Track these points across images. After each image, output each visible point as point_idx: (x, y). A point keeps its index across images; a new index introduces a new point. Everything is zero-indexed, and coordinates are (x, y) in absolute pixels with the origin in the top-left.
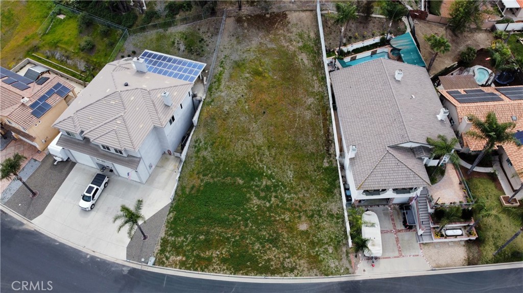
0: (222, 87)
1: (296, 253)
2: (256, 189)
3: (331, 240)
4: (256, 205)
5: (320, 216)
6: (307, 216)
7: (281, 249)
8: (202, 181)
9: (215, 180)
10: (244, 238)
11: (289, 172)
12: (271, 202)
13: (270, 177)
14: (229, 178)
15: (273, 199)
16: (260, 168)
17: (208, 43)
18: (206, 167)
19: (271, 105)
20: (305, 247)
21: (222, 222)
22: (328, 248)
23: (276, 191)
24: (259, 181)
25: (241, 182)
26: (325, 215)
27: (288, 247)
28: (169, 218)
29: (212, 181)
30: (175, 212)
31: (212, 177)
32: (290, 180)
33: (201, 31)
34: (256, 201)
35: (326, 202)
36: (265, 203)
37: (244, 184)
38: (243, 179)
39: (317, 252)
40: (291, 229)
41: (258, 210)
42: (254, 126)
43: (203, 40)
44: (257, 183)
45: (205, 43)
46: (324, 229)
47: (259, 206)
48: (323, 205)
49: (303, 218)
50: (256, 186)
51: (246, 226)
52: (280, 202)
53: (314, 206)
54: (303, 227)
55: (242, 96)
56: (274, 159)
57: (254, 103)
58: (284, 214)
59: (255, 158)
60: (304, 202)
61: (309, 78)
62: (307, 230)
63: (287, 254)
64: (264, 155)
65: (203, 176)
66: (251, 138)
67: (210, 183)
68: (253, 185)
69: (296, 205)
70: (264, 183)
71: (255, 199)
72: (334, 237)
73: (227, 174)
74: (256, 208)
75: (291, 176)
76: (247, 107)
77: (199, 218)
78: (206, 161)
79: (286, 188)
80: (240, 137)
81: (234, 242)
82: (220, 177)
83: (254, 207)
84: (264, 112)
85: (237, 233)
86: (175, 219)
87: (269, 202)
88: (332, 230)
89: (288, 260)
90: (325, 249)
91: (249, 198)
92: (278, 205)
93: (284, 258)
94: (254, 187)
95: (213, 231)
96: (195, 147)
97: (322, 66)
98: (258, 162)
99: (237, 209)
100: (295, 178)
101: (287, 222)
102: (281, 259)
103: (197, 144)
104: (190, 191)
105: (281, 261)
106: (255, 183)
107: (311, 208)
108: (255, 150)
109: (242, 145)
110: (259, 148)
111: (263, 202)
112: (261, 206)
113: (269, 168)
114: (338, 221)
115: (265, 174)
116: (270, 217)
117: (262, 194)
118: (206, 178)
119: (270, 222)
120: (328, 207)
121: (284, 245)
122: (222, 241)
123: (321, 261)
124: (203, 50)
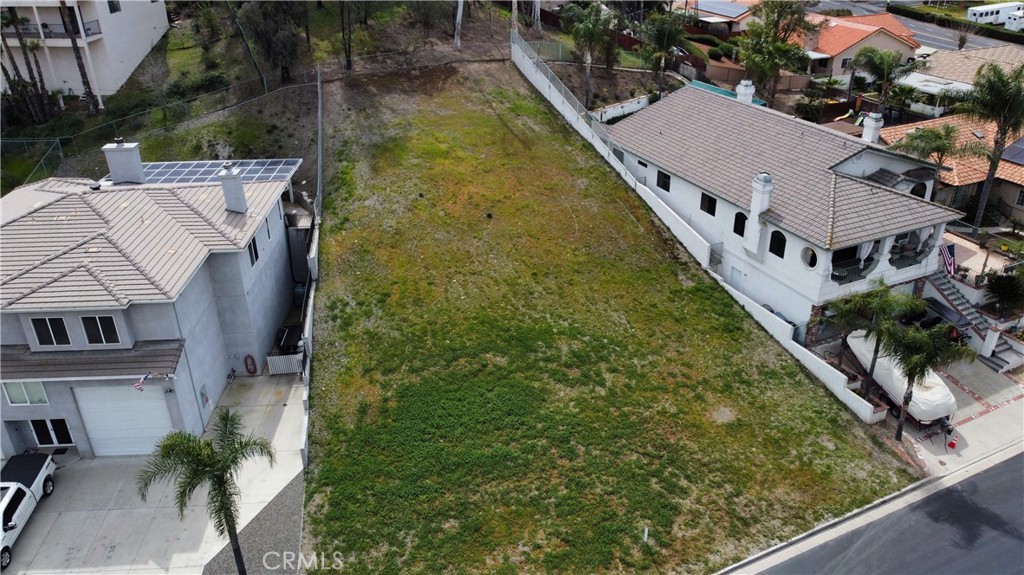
0: (359, 191)
1: (750, 477)
2: (550, 366)
3: (814, 423)
4: (571, 400)
5: (748, 384)
6: (715, 390)
7: (703, 481)
8: (385, 386)
9: (425, 373)
10: (581, 486)
11: (615, 315)
12: (608, 384)
13: (573, 334)
14: (462, 361)
15: (607, 376)
16: (535, 321)
17: (290, 130)
18: (385, 353)
19: (499, 201)
20: (762, 456)
21: (496, 466)
22: (819, 440)
23: (605, 359)
24: (549, 347)
25: (502, 361)
26: (756, 377)
27: (718, 470)
28: (312, 508)
29: (415, 379)
30: (329, 489)
31: (413, 371)
32: (626, 330)
33: (267, 113)
34: (563, 392)
35: (740, 352)
36: (593, 391)
37: (511, 363)
38: (504, 353)
39: (800, 457)
40: (697, 430)
41: (582, 411)
42: (476, 244)
43: (275, 127)
44: (545, 353)
45: (283, 134)
46: (777, 405)
47: (579, 401)
48: (736, 359)
49: (710, 396)
50: (547, 360)
51: (572, 455)
52: (630, 378)
53: (718, 366)
54: (724, 415)
55: (421, 195)
56: (561, 296)
57: (455, 203)
58: (654, 400)
59: (512, 305)
60: (689, 366)
61: (557, 150)
62: (739, 420)
63: (727, 486)
64: (532, 293)
65: (384, 373)
66: (481, 269)
67: (412, 385)
68: (536, 361)
69: (671, 375)
70: (565, 349)
71: (560, 390)
72: (813, 415)
73: (455, 354)
74: (575, 407)
75: (624, 321)
76: (442, 213)
77: (417, 477)
78: (380, 338)
79: (625, 348)
80: (452, 270)
81: (557, 505)
82: (435, 365)
83: (567, 406)
84: (490, 216)
85: (554, 481)
86: (334, 504)
87: (602, 385)
88: (797, 401)
89: (741, 500)
90: (810, 445)
91: (543, 390)
92: (627, 386)
93: (726, 499)
94: (541, 364)
95: (476, 498)
96: (334, 318)
97: (571, 130)
98: (523, 310)
99: (523, 424)
100: (636, 322)
101: (674, 415)
102: (721, 502)
103: (337, 311)
104: (360, 421)
105: (724, 507)
106: (541, 355)
107: (712, 373)
108: (505, 288)
109: (464, 286)
110: (512, 284)
111: (585, 389)
112: (585, 400)
113: (560, 317)
114: (797, 379)
115: (555, 330)
116: (625, 415)
117: (574, 373)
118: (396, 376)
119: (630, 429)
120: (751, 359)
121: (704, 469)
122: (519, 515)
123: (826, 475)
124: (280, 147)
